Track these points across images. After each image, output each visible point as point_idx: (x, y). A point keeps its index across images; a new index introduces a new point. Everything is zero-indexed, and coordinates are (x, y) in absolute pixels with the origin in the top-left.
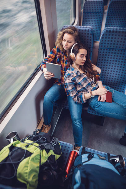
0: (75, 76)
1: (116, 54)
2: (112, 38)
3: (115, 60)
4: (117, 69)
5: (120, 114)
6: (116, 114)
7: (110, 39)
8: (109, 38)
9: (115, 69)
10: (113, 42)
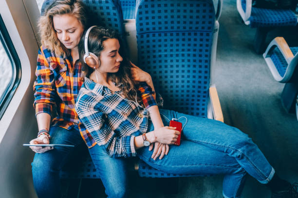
0: (101, 100)
1: (175, 42)
2: (159, 12)
3: (174, 53)
4: (183, 71)
5: (206, 164)
6: (198, 165)
7: (156, 14)
8: (153, 12)
9: (177, 71)
10: (163, 20)
